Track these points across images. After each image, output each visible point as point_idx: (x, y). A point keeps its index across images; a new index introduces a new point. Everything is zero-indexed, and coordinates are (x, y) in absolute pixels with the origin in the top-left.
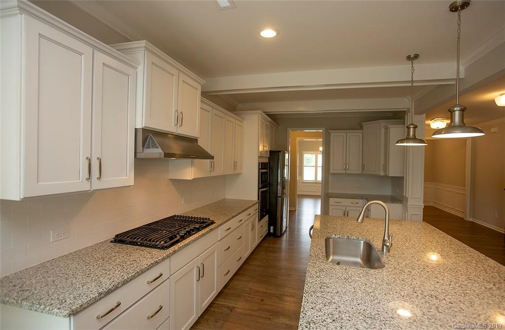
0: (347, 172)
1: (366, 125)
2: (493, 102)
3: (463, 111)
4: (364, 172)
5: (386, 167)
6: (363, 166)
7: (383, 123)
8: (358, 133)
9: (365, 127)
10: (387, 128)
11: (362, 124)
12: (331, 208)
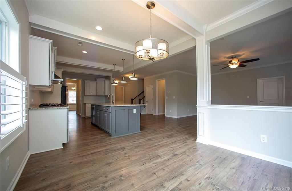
0: (92, 95)
1: (98, 80)
2: (128, 77)
3: (124, 78)
4: (97, 95)
5: (104, 93)
6: (97, 93)
7: (103, 79)
8: (95, 82)
9: (97, 80)
10: (104, 81)
11: (97, 79)
12: (87, 107)
